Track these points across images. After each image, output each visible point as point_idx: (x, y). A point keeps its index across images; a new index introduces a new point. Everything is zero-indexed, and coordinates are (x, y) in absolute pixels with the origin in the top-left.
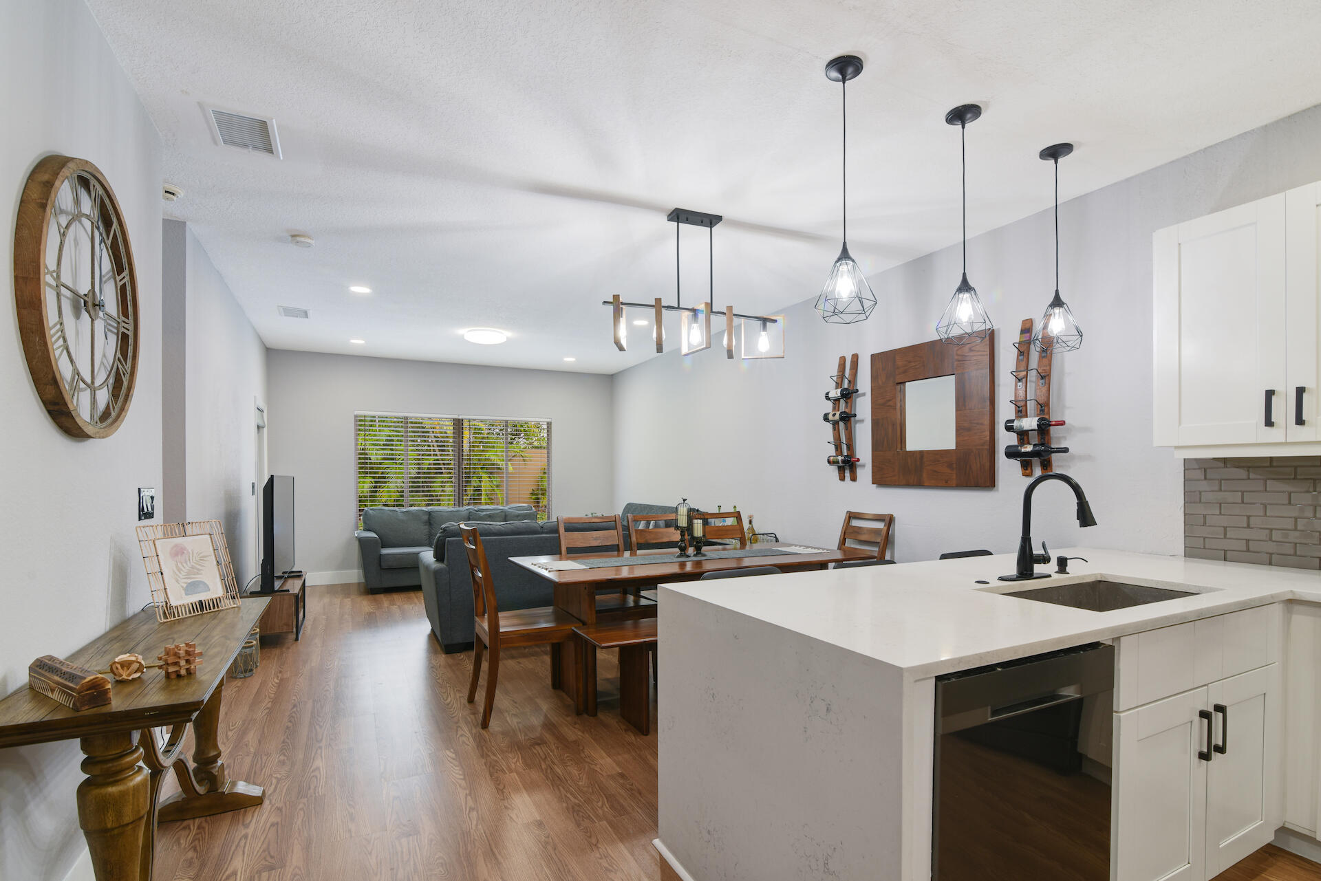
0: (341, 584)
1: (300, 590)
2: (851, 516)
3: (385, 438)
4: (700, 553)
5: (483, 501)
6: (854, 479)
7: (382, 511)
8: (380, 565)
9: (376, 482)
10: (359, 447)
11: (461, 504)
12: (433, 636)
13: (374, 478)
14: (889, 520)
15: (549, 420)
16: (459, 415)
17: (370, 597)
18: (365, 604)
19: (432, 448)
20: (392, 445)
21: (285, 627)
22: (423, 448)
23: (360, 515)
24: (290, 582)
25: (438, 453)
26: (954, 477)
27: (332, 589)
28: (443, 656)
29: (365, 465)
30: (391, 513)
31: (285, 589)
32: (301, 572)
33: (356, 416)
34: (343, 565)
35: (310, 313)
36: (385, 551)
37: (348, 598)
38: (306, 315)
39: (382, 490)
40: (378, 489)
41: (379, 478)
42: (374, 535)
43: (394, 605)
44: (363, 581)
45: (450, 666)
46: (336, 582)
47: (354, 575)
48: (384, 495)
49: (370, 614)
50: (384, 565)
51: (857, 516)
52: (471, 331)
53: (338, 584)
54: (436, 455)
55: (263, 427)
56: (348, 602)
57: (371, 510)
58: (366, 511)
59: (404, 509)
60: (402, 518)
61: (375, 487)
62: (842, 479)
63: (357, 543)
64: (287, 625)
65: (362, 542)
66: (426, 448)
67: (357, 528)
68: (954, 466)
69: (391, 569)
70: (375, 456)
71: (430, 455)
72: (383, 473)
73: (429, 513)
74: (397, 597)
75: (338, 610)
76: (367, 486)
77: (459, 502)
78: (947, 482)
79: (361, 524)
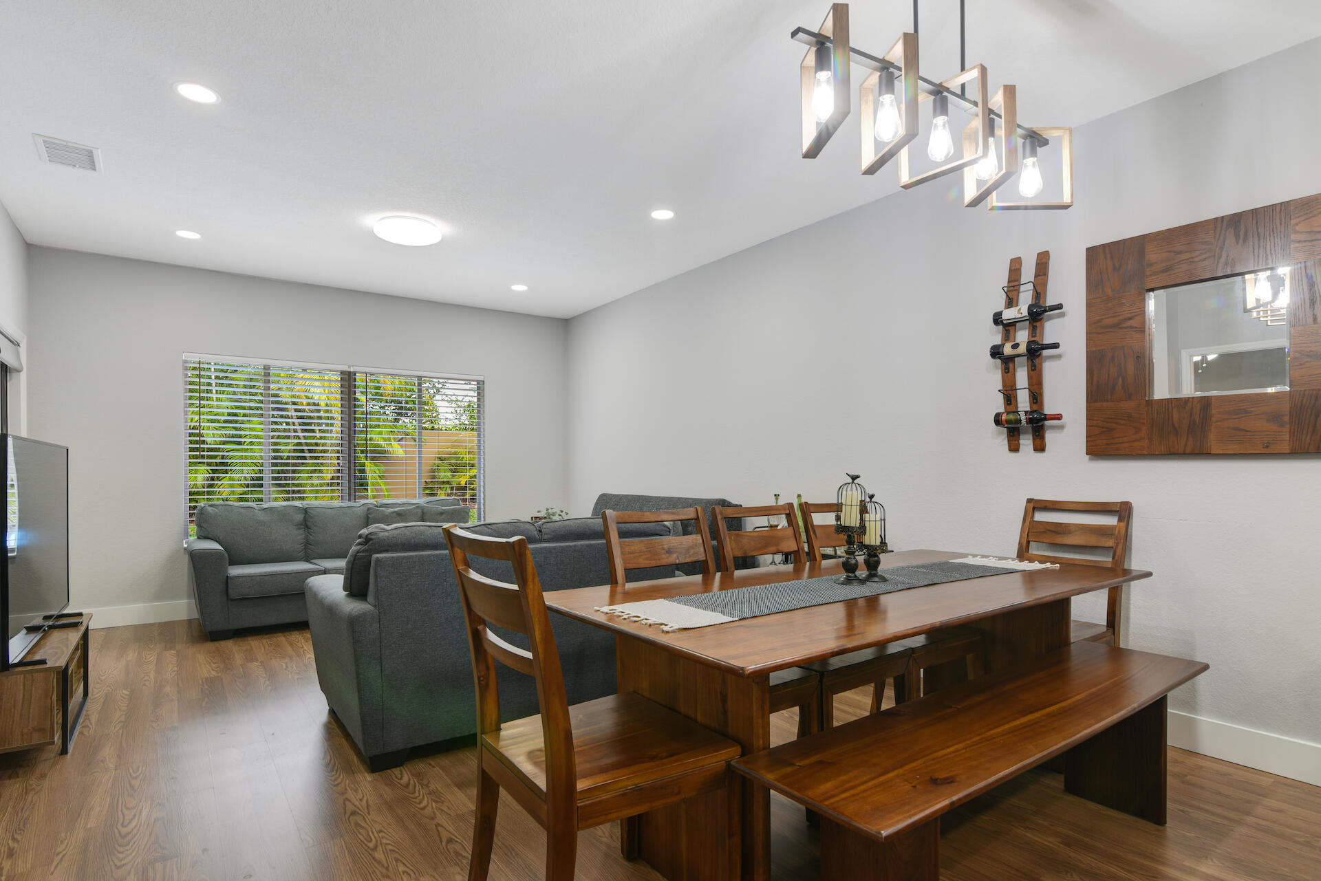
0: (160, 624)
1: (76, 649)
2: (1035, 505)
3: (226, 411)
4: (875, 575)
5: (370, 493)
6: (1040, 447)
7: (229, 508)
8: (227, 593)
9: (214, 471)
10: (189, 424)
11: (352, 498)
12: (335, 726)
13: (209, 464)
14: (1123, 511)
15: (481, 378)
16: (349, 367)
17: (210, 646)
18: (202, 661)
19: (292, 427)
20: (236, 422)
21: (35, 735)
22: (280, 427)
23: (191, 515)
24: (56, 636)
25: (301, 434)
26: (1287, 437)
27: (143, 634)
28: (369, 777)
29: (198, 449)
30: (242, 510)
31: (37, 657)
32: (80, 615)
33: (185, 362)
34: (163, 593)
35: (99, 156)
36: (235, 571)
37: (171, 649)
38: (90, 162)
39: (220, 483)
40: (216, 482)
41: (217, 464)
42: (216, 546)
43: (252, 660)
44: (196, 615)
45: (389, 806)
46: (152, 621)
47: (182, 608)
48: (227, 489)
49: (210, 681)
50: (233, 593)
51: (1049, 505)
52: (383, 219)
53: (154, 624)
54: (299, 438)
55: (18, 371)
56: (170, 657)
57: (210, 506)
58: (202, 508)
59: (265, 505)
60: (262, 518)
61: (212, 479)
62: (1014, 448)
63: (186, 558)
64: (41, 730)
65: (197, 559)
66: (284, 426)
67: (186, 535)
68: (1287, 419)
69: (245, 599)
70: (212, 436)
71: (289, 437)
72: (223, 457)
73: (306, 511)
74: (257, 645)
75: (152, 675)
76: (201, 476)
77: (350, 495)
78: (1267, 447)
79: (193, 529)
